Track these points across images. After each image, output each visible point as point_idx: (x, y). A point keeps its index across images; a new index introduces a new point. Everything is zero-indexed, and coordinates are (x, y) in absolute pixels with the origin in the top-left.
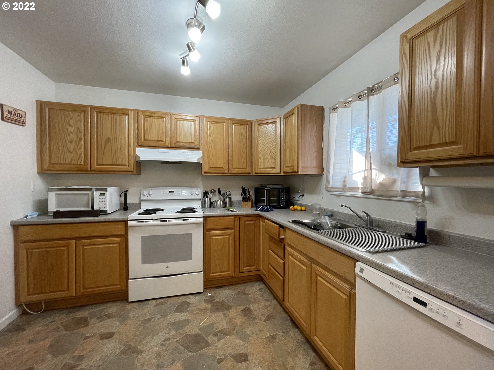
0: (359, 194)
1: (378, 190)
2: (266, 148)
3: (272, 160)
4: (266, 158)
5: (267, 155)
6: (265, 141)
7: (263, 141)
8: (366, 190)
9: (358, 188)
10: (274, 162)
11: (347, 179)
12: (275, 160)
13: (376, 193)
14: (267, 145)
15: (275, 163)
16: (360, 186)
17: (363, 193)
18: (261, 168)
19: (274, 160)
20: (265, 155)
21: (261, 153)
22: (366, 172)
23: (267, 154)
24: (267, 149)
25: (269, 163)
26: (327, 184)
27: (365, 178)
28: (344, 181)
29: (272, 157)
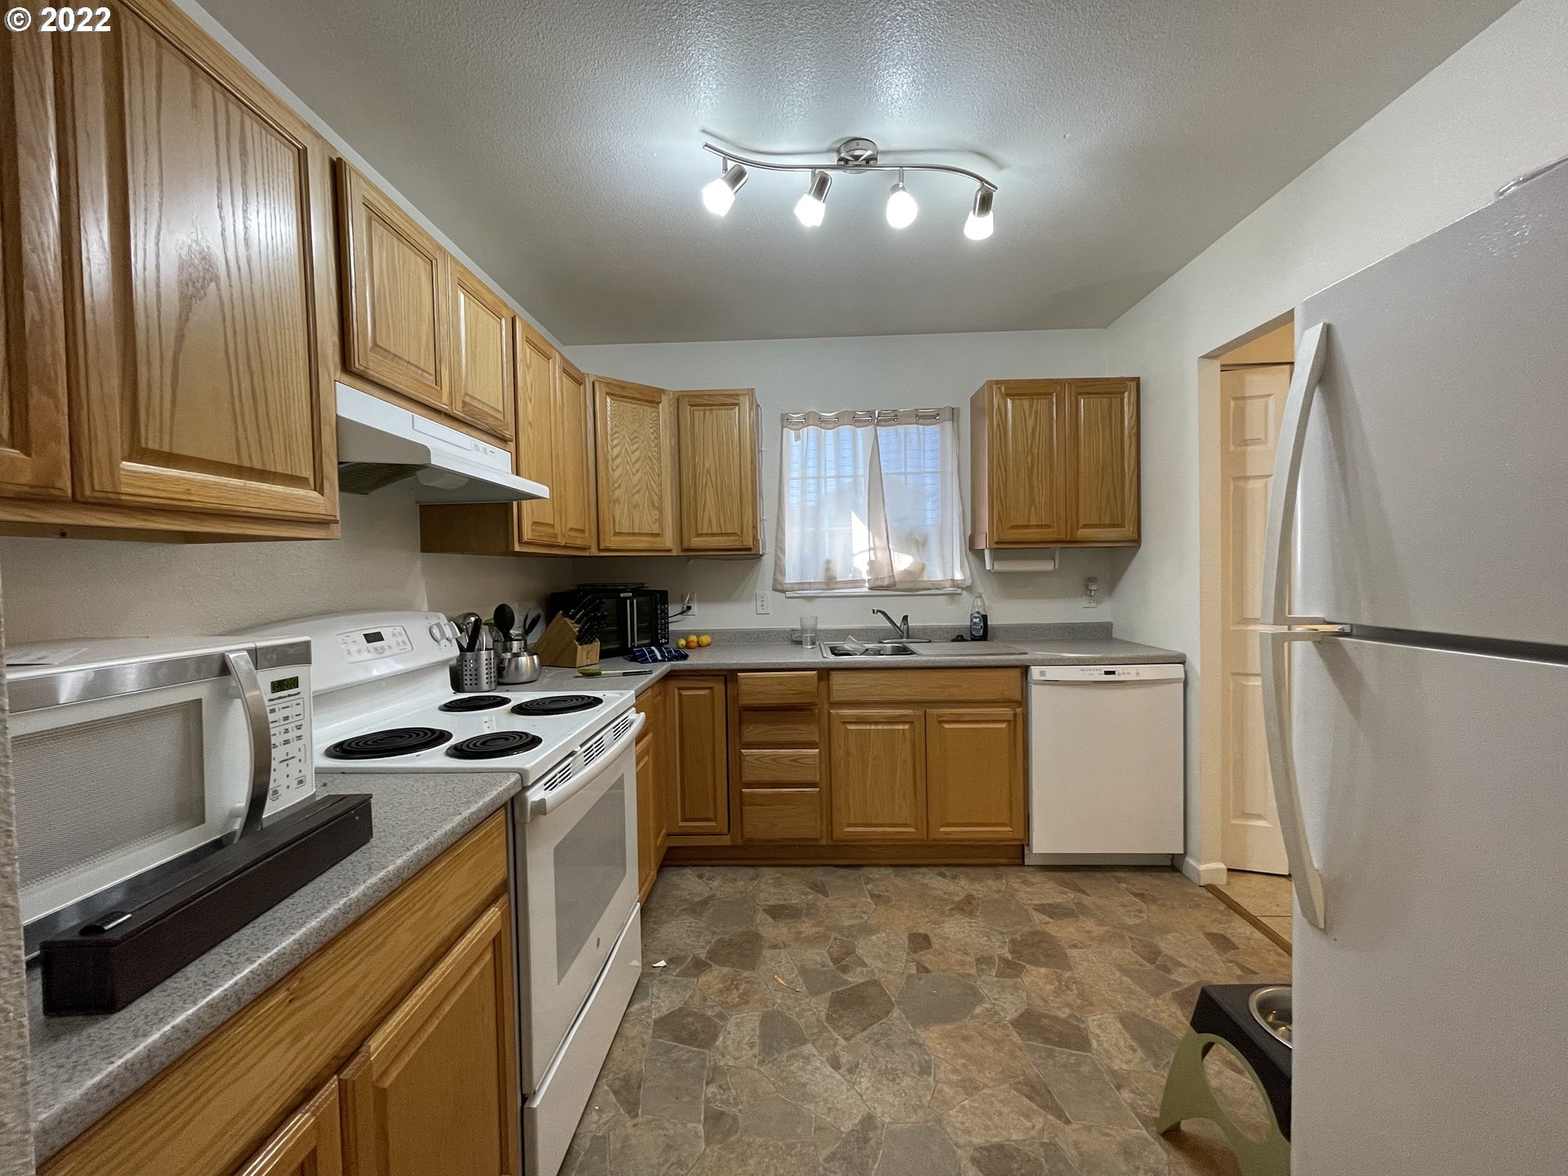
0: (865, 590)
1: (901, 582)
2: (634, 475)
3: (653, 513)
4: (636, 506)
5: (637, 496)
6: (632, 453)
7: (626, 450)
8: (879, 583)
9: (864, 581)
10: (657, 517)
11: (831, 566)
12: (661, 512)
13: (898, 586)
14: (638, 465)
15: (660, 521)
16: (866, 577)
17: (870, 589)
18: (620, 534)
19: (657, 513)
20: (633, 495)
21: (620, 485)
22: (872, 552)
23: (638, 491)
24: (637, 478)
25: (646, 520)
26: (779, 577)
27: (871, 563)
28: (828, 570)
29: (653, 504)
